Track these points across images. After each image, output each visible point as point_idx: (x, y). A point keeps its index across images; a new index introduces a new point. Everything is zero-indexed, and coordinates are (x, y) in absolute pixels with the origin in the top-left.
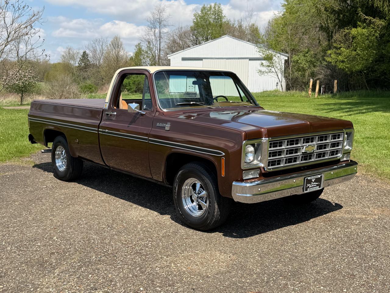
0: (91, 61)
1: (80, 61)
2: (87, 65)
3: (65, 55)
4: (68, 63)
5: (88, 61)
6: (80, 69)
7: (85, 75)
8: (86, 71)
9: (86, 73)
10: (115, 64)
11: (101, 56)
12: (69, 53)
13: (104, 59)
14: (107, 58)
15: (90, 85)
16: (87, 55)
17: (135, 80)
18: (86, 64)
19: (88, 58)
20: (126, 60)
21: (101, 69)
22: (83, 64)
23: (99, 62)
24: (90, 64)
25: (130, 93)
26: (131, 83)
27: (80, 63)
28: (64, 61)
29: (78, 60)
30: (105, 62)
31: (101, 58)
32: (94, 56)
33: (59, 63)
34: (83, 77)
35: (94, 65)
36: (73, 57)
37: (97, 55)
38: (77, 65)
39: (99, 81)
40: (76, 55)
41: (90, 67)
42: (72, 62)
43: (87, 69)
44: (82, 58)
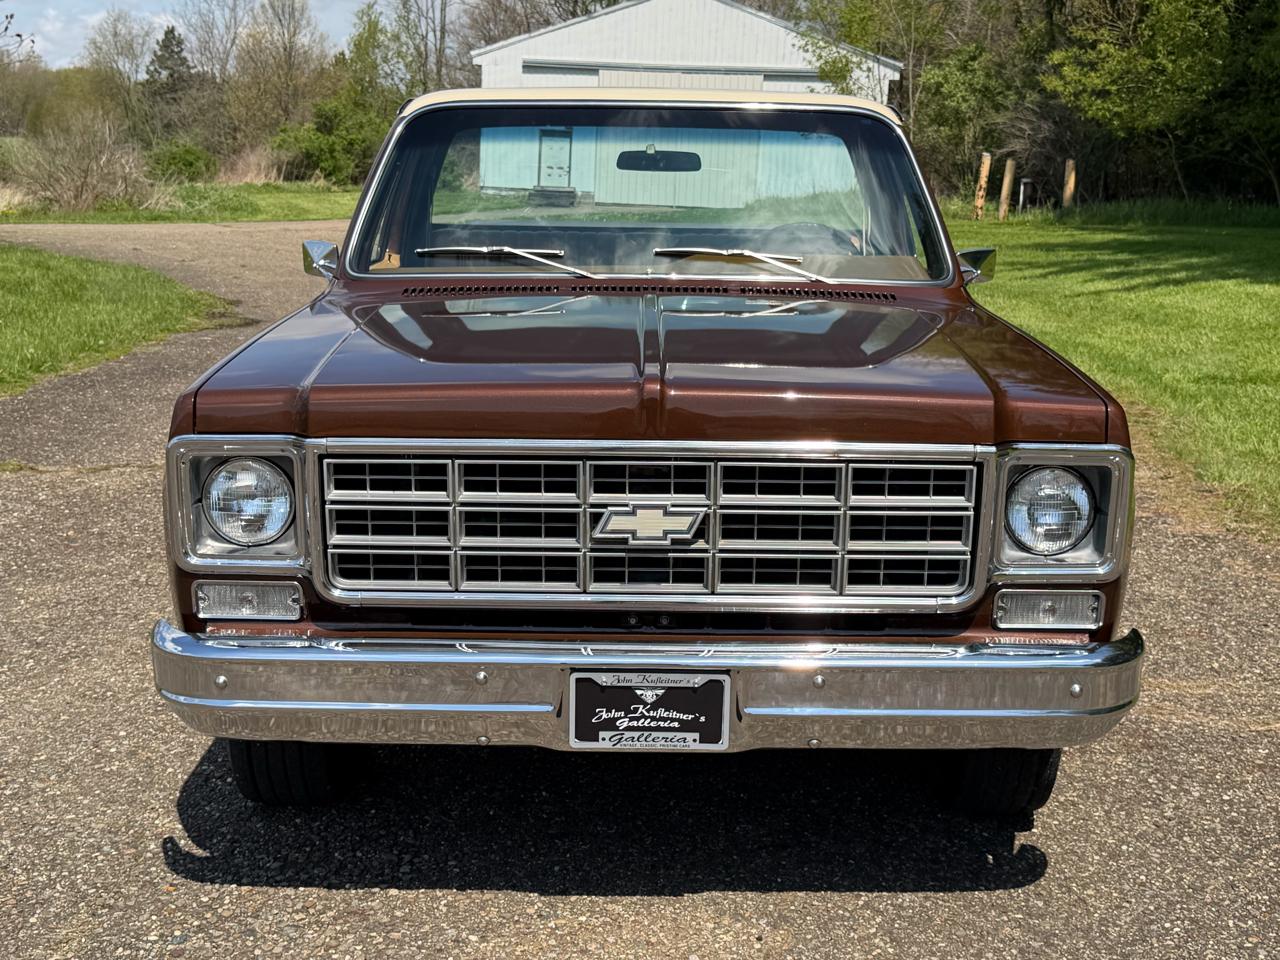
0: (192, 64)
1: (152, 62)
2: (180, 78)
3: (99, 39)
4: (112, 68)
5: (182, 64)
6: (155, 94)
7: (172, 113)
8: (174, 99)
9: (174, 107)
10: (279, 77)
11: (229, 45)
12: (116, 34)
13: (239, 58)
14: (252, 56)
15: (187, 152)
16: (180, 43)
17: (353, 137)
18: (176, 75)
19: (184, 54)
20: (321, 64)
21: (230, 92)
22: (165, 74)
23: (223, 68)
24: (191, 76)
25: (334, 184)
26: (338, 148)
27: (152, 68)
28: (97, 62)
29: (148, 58)
30: (244, 70)
31: (228, 56)
32: (205, 47)
33: (80, 70)
34: (165, 121)
35: (203, 79)
36: (128, 50)
37: (214, 43)
38: (143, 76)
39: (223, 139)
40: (141, 41)
41: (191, 87)
42: (124, 65)
43: (180, 93)
44: (159, 53)
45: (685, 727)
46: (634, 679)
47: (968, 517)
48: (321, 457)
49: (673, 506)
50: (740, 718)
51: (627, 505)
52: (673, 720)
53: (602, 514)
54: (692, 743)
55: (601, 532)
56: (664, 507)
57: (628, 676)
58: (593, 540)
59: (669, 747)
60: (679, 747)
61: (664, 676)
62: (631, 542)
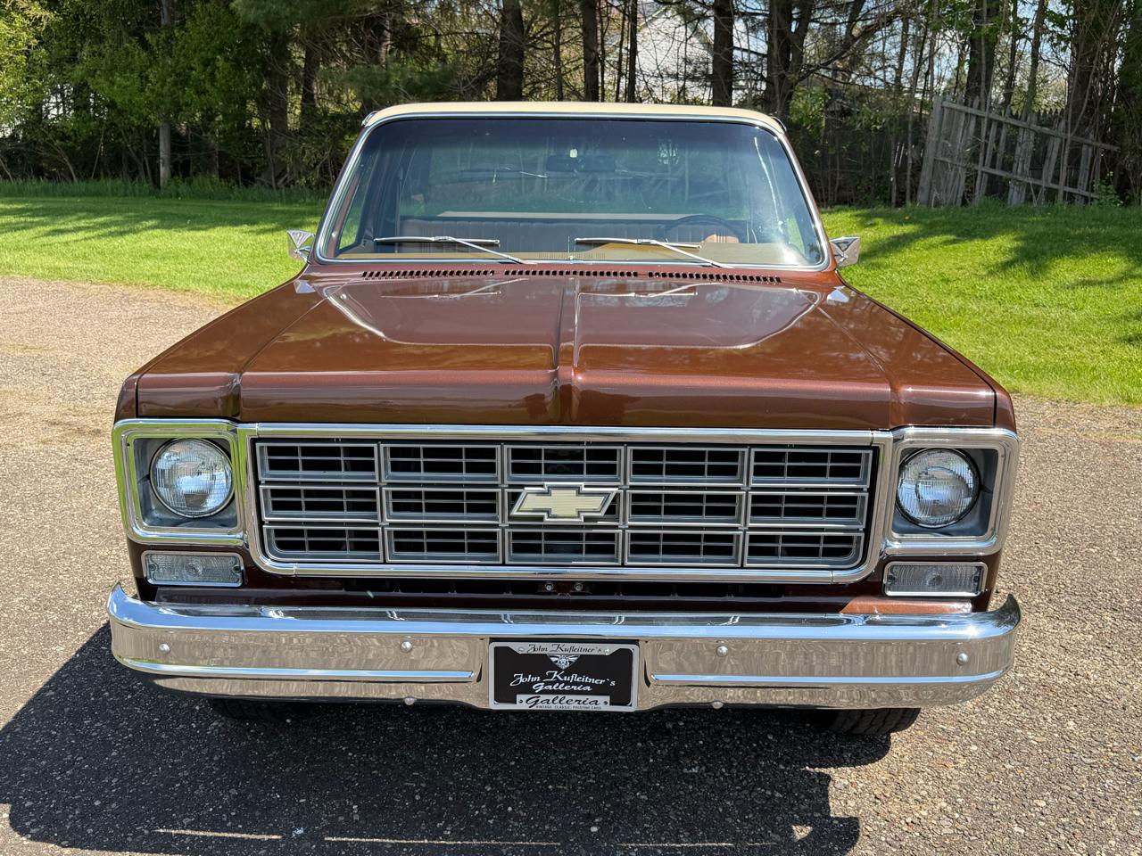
45: (597, 690)
46: (549, 649)
47: (863, 498)
48: (254, 441)
49: (586, 486)
50: (648, 683)
51: (542, 486)
52: (585, 684)
53: (519, 494)
54: (603, 704)
55: (518, 511)
56: (578, 488)
57: (544, 645)
58: (511, 518)
59: (582, 708)
60: (592, 708)
61: (577, 645)
62: (546, 519)
